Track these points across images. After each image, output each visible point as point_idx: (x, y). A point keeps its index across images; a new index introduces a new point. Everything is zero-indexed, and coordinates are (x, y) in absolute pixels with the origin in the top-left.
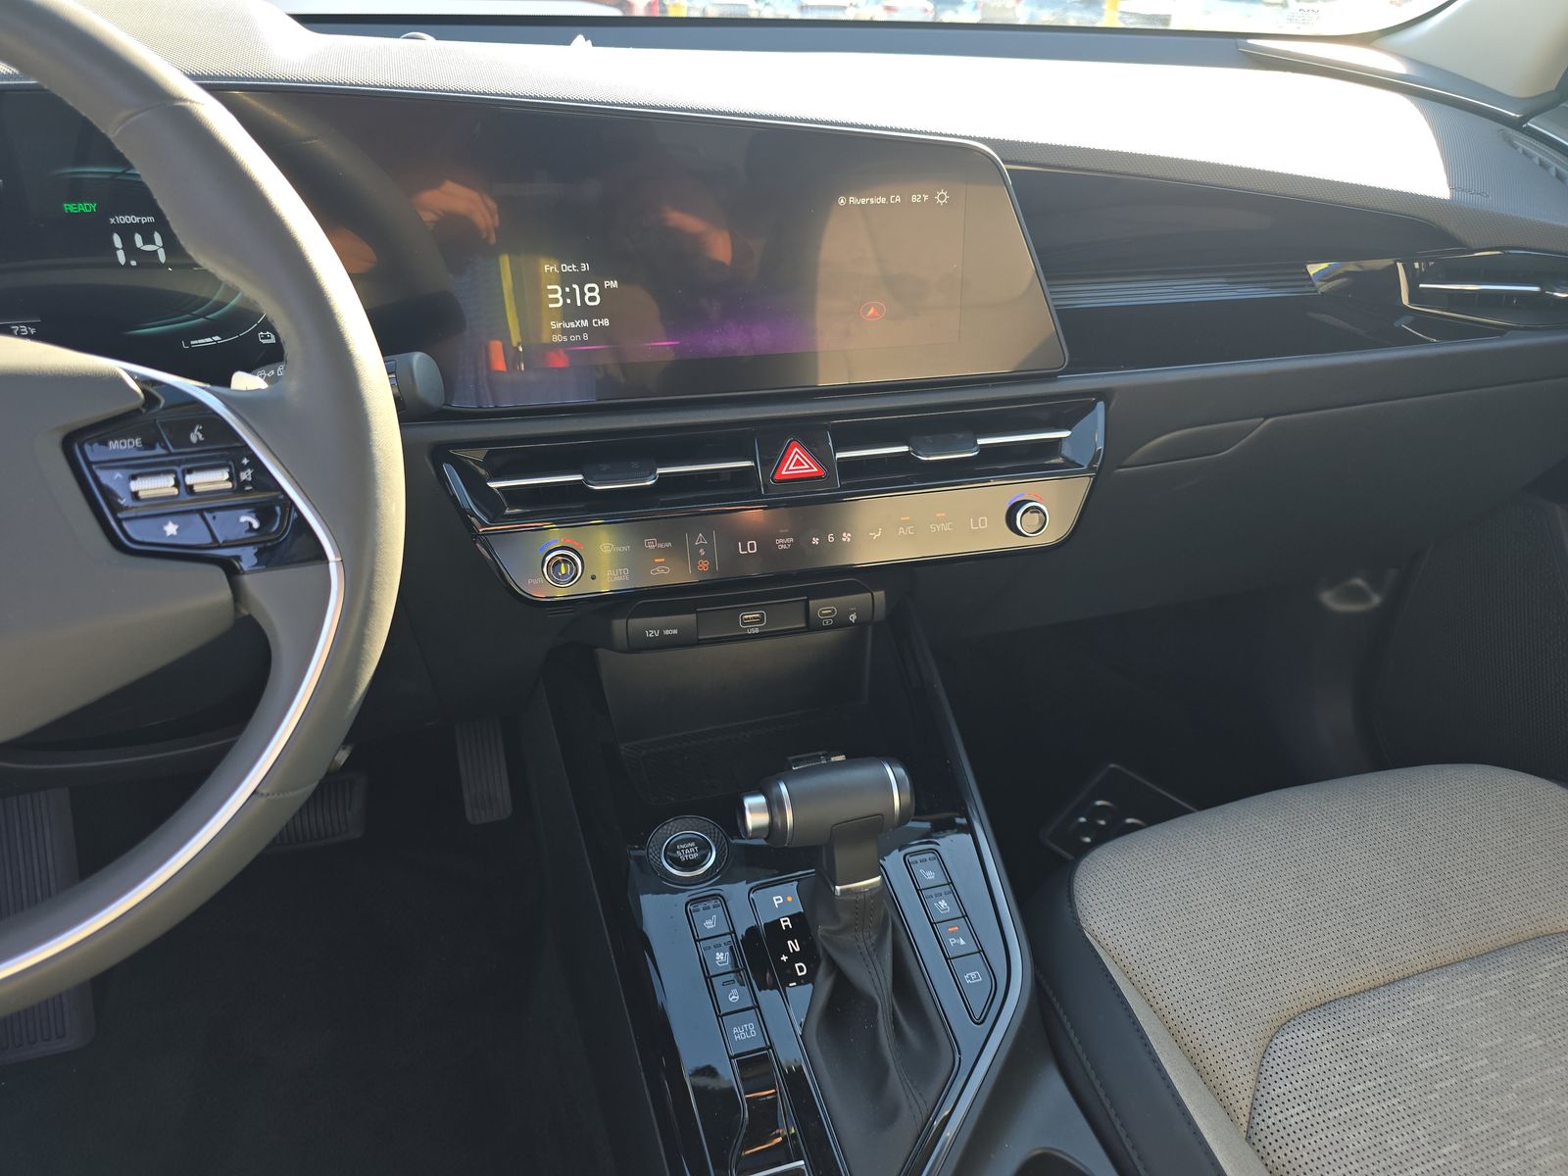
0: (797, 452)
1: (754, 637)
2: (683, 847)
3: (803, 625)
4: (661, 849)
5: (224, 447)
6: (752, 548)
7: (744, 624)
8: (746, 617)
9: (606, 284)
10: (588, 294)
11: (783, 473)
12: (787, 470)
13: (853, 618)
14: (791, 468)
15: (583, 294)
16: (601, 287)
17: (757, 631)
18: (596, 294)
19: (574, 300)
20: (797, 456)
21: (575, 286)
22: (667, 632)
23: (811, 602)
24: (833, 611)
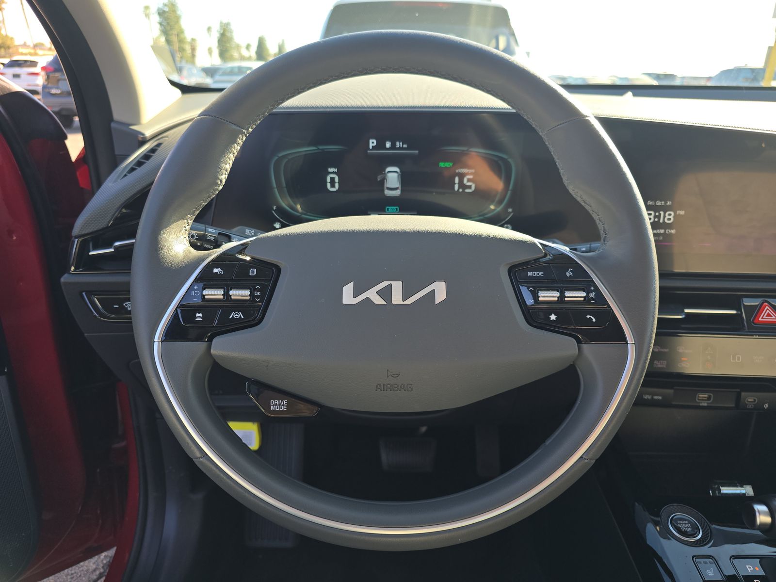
0: (767, 309)
1: (703, 408)
2: (682, 522)
3: (733, 405)
4: (668, 520)
5: (582, 281)
6: (739, 359)
7: (699, 400)
8: (700, 396)
9: (678, 212)
10: (668, 217)
11: (760, 319)
12: (762, 318)
13: (766, 406)
14: (764, 317)
15: (665, 217)
16: (675, 213)
17: (706, 405)
18: (671, 217)
19: (659, 220)
20: (768, 311)
21: (662, 213)
22: (656, 397)
23: (743, 394)
24: (755, 400)
